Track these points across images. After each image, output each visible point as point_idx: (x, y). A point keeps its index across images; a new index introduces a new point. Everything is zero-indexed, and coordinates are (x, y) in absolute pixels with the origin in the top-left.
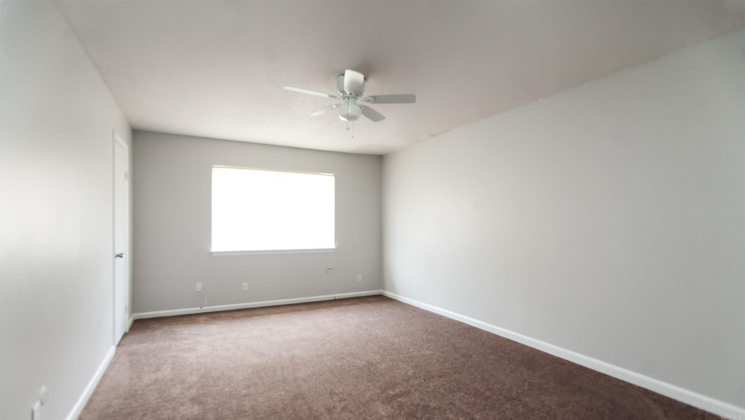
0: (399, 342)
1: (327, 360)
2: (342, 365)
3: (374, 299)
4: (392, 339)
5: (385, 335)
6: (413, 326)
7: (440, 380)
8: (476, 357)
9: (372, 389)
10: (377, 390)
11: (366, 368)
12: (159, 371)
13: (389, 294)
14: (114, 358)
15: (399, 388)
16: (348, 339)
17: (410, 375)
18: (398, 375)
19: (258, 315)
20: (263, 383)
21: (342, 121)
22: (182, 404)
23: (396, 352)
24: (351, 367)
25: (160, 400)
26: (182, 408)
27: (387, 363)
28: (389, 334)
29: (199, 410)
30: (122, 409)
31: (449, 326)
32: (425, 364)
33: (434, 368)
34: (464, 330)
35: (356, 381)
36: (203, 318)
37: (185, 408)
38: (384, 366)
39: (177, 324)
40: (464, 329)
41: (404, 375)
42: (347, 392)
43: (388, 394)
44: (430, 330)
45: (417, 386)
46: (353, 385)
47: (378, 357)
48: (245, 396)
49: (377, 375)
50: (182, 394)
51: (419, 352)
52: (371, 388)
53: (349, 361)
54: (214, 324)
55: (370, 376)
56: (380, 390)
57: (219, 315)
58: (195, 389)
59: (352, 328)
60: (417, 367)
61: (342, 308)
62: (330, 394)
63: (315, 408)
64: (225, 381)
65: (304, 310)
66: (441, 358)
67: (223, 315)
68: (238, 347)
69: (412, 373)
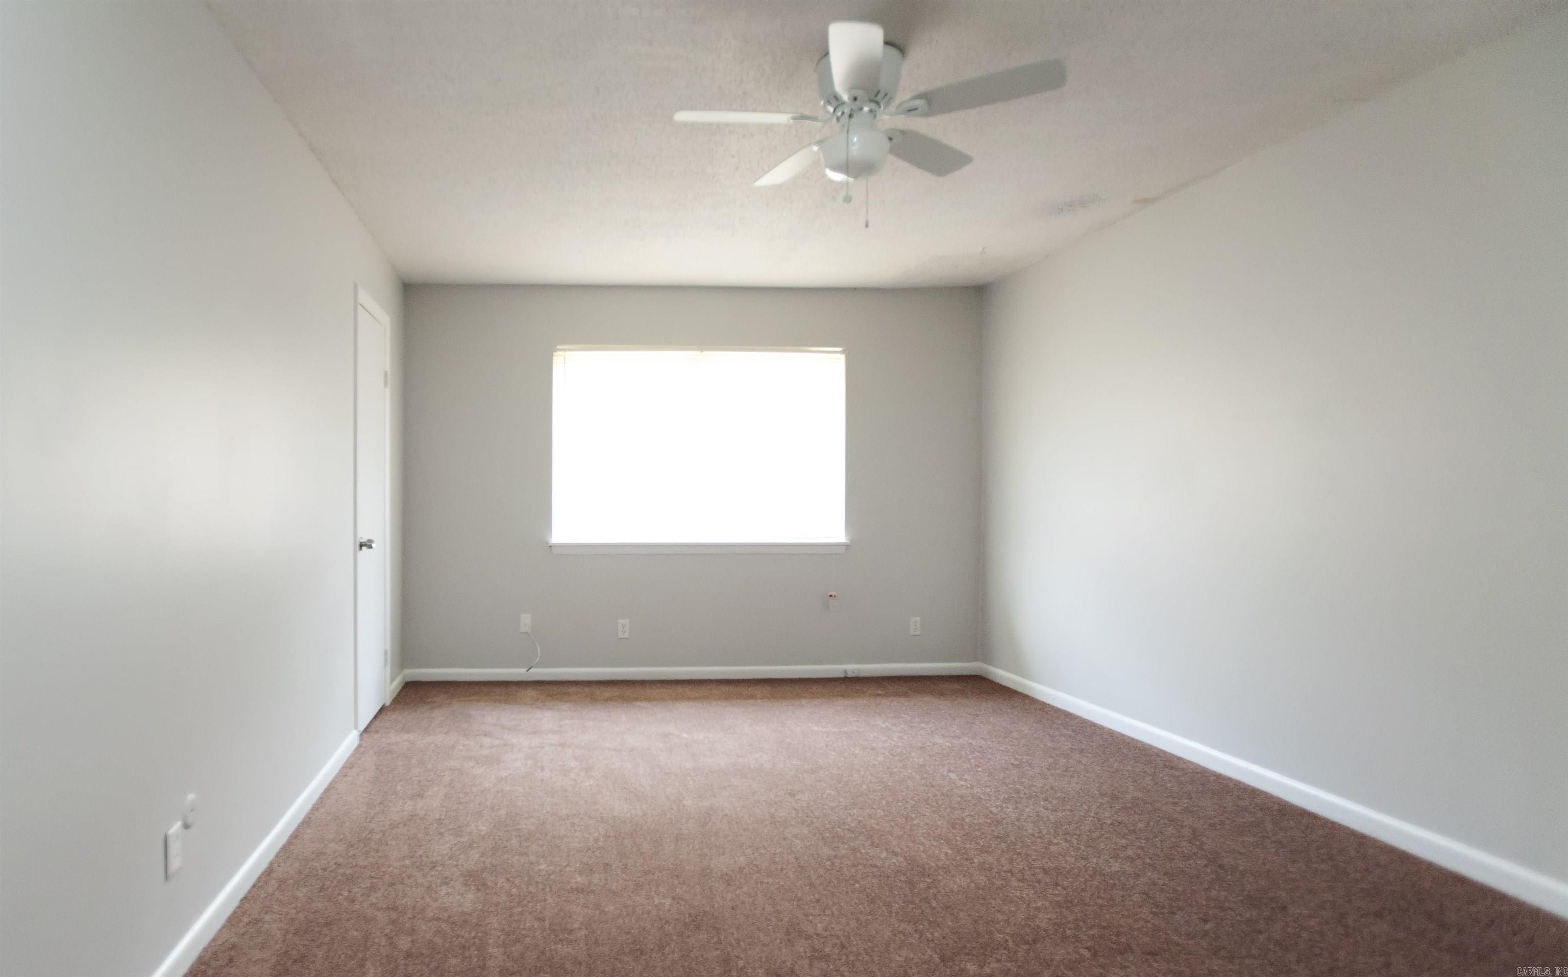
0: (1018, 820)
1: (796, 836)
2: (835, 856)
3: (956, 686)
4: (997, 807)
5: (976, 790)
6: (1072, 776)
7: (1150, 966)
8: (1305, 912)
9: (911, 944)
10: (929, 952)
11: (903, 878)
12: (421, 796)
13: (1003, 675)
14: (353, 755)
15: (998, 961)
16: (864, 787)
17: (1044, 925)
18: (1000, 917)
19: (648, 699)
20: (625, 867)
21: (831, 181)
22: (446, 882)
23: (1003, 846)
24: (860, 867)
25: (407, 862)
26: (444, 890)
27: (971, 876)
28: (988, 790)
29: (475, 903)
30: (339, 865)
31: (1202, 792)
32: (1100, 902)
33: (1130, 921)
34: (1259, 814)
35: (868, 909)
36: (530, 693)
37: (450, 890)
38: (961, 881)
39: (478, 701)
40: (1262, 809)
41: (1023, 923)
42: (838, 938)
43: (962, 970)
44: (1129, 797)
45: (1062, 967)
46: (857, 920)
47: (946, 854)
48: (580, 890)
49: (934, 904)
50: (450, 858)
51: (1082, 858)
52: (911, 940)
53: (855, 850)
54: (550, 709)
55: (912, 902)
56: (936, 952)
57: (564, 689)
58: (479, 852)
59: (881, 758)
60: (1069, 905)
61: (862, 702)
62: (788, 933)
63: (741, 963)
64: (542, 846)
65: (761, 699)
66: (1162, 890)
67: (573, 689)
68: (588, 770)
69: (1050, 919)
